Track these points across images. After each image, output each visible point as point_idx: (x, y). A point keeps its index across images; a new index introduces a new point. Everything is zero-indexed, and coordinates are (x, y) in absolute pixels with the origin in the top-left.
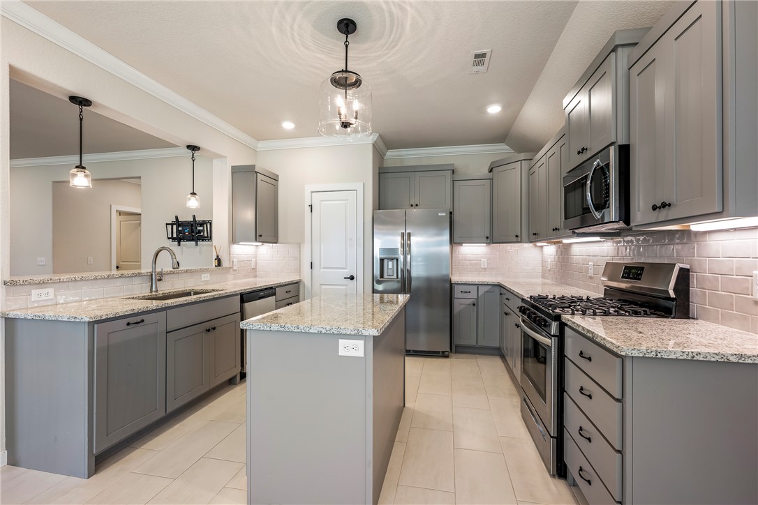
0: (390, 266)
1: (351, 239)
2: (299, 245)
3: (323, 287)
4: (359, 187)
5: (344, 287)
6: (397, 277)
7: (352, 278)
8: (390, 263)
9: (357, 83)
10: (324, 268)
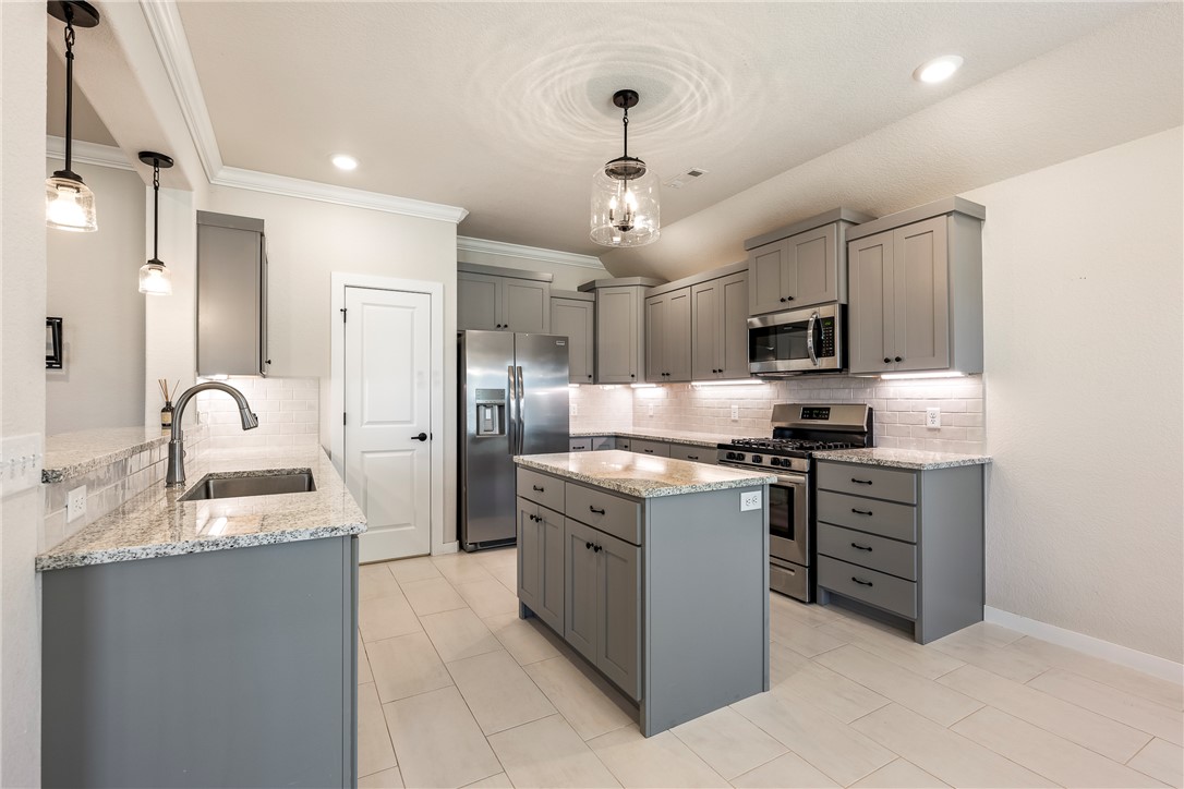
0: (488, 416)
1: (420, 373)
2: (318, 379)
3: (368, 456)
4: (436, 288)
5: (409, 454)
6: (502, 431)
7: (422, 437)
8: (488, 411)
9: (639, 172)
10: (369, 423)
